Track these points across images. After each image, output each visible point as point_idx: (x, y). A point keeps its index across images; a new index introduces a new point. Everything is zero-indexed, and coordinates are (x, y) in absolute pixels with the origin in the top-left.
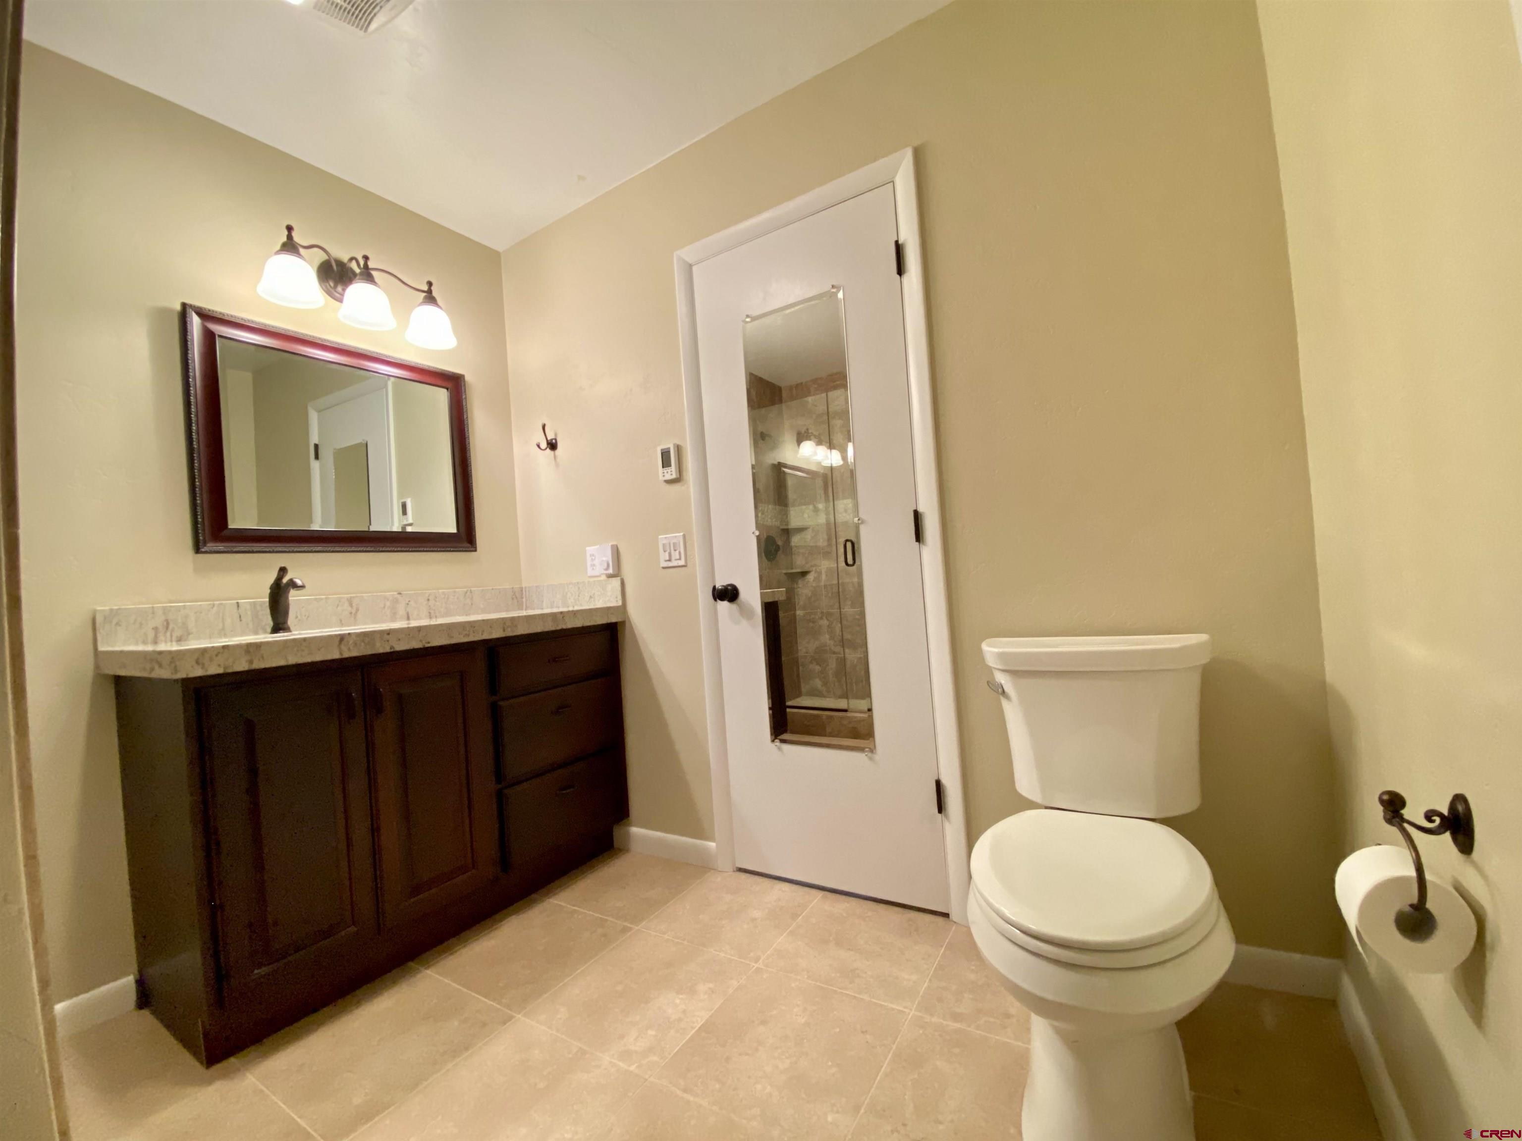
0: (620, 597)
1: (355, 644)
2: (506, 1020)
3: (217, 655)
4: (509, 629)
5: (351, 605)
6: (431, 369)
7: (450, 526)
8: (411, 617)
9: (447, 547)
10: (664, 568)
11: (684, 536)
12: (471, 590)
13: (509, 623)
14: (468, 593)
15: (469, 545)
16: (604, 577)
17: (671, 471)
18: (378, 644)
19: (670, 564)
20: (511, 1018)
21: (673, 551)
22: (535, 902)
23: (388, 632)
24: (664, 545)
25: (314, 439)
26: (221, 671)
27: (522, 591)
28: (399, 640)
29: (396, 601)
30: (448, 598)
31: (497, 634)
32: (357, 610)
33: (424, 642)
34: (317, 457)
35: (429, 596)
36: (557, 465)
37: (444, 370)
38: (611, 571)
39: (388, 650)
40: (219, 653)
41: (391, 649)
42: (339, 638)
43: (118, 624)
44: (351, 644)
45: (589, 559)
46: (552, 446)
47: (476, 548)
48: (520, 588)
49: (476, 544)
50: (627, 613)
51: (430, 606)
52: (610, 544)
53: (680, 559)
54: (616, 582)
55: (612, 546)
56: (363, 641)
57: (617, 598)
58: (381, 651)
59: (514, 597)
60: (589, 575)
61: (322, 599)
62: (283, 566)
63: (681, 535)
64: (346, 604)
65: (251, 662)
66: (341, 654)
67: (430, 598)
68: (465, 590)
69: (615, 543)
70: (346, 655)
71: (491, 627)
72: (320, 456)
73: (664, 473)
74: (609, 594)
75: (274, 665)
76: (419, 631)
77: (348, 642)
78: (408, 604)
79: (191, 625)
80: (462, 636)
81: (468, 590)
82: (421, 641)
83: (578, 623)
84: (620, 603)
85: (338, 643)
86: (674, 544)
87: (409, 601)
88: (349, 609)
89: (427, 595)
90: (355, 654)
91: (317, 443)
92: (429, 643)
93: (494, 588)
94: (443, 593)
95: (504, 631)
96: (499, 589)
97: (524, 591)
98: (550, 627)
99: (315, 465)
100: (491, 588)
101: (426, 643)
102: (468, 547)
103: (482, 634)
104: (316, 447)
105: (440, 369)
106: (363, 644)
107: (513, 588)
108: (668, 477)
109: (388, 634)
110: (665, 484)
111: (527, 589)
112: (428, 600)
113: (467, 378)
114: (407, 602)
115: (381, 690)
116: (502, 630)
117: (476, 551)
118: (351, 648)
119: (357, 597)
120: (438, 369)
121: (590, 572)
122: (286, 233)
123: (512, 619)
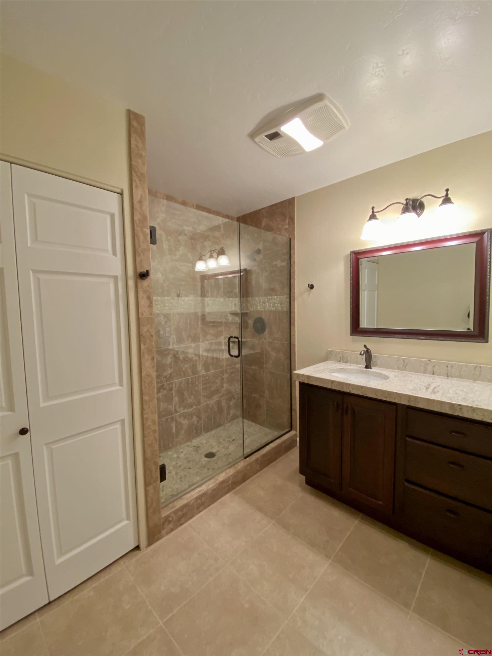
3: (301, 377)
4: (413, 402)
5: (404, 361)
8: (435, 373)
13: (412, 399)
15: (481, 339)
18: (344, 388)
26: (302, 381)
28: (353, 389)
29: (427, 364)
32: (407, 364)
33: (363, 394)
41: (349, 391)
42: (332, 381)
43: (332, 355)
44: (335, 385)
47: (487, 340)
51: (448, 370)
58: (346, 391)
61: (391, 357)
64: (402, 361)
66: (332, 387)
67: (449, 366)
78: (434, 367)
79: (349, 359)
83: (477, 417)
85: (331, 383)
90: (336, 389)
95: (409, 402)
98: (447, 410)
101: (365, 394)
103: (394, 399)
106: (339, 386)
116: (407, 401)
119: (407, 359)
122: (372, 210)
123: (416, 398)
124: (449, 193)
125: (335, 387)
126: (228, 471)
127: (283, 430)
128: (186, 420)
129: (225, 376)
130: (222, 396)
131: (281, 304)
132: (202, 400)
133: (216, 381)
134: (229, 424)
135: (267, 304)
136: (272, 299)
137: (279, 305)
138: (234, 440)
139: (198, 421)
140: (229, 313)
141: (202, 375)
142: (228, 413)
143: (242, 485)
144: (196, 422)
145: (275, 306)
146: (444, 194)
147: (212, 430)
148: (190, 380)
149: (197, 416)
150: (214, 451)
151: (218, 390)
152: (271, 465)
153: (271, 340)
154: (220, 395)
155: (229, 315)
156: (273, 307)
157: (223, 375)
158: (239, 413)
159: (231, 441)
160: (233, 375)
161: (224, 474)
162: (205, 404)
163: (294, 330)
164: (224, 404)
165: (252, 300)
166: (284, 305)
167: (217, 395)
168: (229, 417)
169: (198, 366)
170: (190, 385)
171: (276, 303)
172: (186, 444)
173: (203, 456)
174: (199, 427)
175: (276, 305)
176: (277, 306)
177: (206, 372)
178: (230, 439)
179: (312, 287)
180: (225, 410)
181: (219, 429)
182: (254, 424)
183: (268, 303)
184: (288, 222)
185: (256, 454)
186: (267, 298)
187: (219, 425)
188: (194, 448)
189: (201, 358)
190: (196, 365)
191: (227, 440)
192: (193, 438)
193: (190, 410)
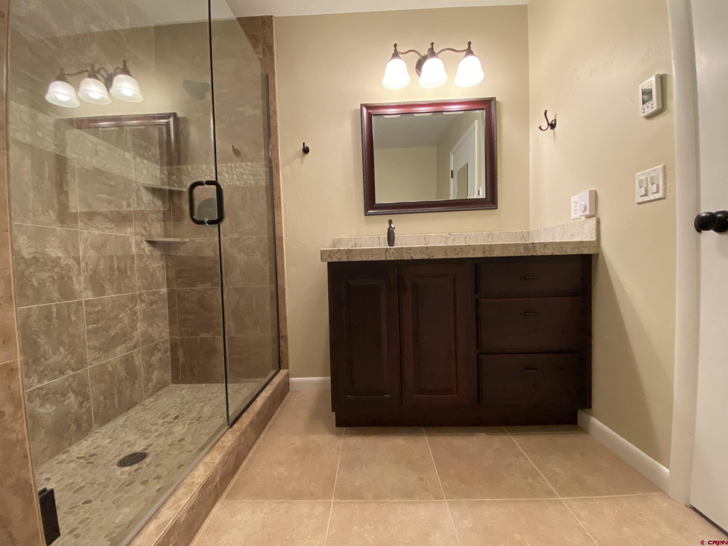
0: (594, 234)
1: (393, 254)
2: (438, 497)
3: (336, 253)
4: (488, 252)
6: (474, 100)
7: (482, 195)
9: (478, 207)
10: (639, 204)
11: (664, 168)
12: (492, 233)
13: (487, 248)
14: (491, 234)
15: (493, 205)
16: (583, 218)
17: (652, 105)
18: (404, 255)
19: (646, 199)
20: (442, 498)
21: (650, 186)
22: (502, 432)
23: (410, 249)
24: (640, 181)
25: (452, 168)
26: (337, 260)
27: (529, 234)
28: (416, 253)
29: (447, 238)
30: (478, 237)
31: (478, 255)
32: (428, 242)
33: (429, 256)
34: (452, 177)
35: (466, 236)
36: (555, 139)
37: (481, 98)
38: (587, 213)
39: (409, 258)
40: (337, 252)
41: (411, 258)
42: (385, 250)
43: (341, 244)
44: (391, 254)
45: (573, 205)
46: (552, 126)
47: (497, 206)
48: (527, 232)
49: (497, 205)
50: (601, 247)
52: (588, 190)
53: (657, 192)
54: (593, 221)
55: (590, 191)
56: (397, 252)
57: (591, 234)
58: (406, 258)
59: (523, 237)
60: (572, 218)
61: (412, 236)
62: (391, 219)
63: (659, 168)
65: (348, 258)
66: (386, 258)
68: (489, 232)
69: (593, 189)
70: (388, 259)
71: (474, 250)
72: (453, 177)
73: (644, 109)
74: (586, 232)
75: (357, 260)
76: (427, 249)
77: (389, 252)
78: (454, 240)
79: (363, 246)
80: (454, 254)
81: (490, 233)
82: (428, 255)
83: (548, 252)
84: (594, 239)
85: (385, 252)
86: (652, 178)
87: (455, 238)
88: (424, 242)
89: (465, 235)
90: (393, 258)
91: (452, 170)
92: (433, 256)
93: (508, 232)
94: (475, 235)
95: (484, 253)
96: (512, 232)
97: (530, 234)
98: (522, 253)
99: (452, 181)
100: (506, 232)
101: (431, 256)
102: (492, 207)
103: (467, 254)
104: (452, 172)
105: (480, 98)
106: (397, 254)
107: (522, 232)
108: (649, 111)
109: (410, 250)
110: (646, 120)
111: (532, 232)
112: (466, 238)
113: (497, 99)
114: (453, 239)
115: (405, 279)
116: (482, 252)
117: (497, 208)
118: (391, 256)
119: (428, 235)
120: (478, 98)
121: (573, 216)
122: (394, 48)
123: (491, 246)
124: (471, 46)
125: (390, 256)
126: (207, 459)
127: (265, 376)
128: (48, 405)
129: (139, 307)
130: (135, 347)
131: (254, 175)
132: (89, 356)
133: (120, 316)
134: (151, 399)
135: (227, 176)
136: (236, 168)
137: (251, 177)
138: (176, 417)
139: (81, 404)
140: (144, 187)
141: (87, 302)
142: (149, 380)
143: (236, 478)
144: (75, 408)
145: (244, 179)
146: (467, 47)
147: (115, 416)
148: (54, 310)
149: (77, 393)
150: (138, 449)
151: (125, 335)
152: (267, 428)
153: (236, 236)
154: (131, 344)
155: (143, 189)
156: (239, 180)
157: (135, 305)
158: (168, 376)
159: (172, 420)
160: (154, 307)
161: (201, 467)
162: (95, 363)
163: (280, 216)
164: (138, 361)
165: (192, 169)
166: (260, 177)
167: (124, 345)
168: (151, 385)
169: (74, 279)
170: (55, 322)
171: (245, 174)
172: (54, 462)
173: (115, 467)
174: (85, 417)
175: (245, 177)
176: (248, 179)
177: (95, 295)
178: (168, 419)
179: (306, 151)
180: (143, 374)
181: (131, 412)
182: (204, 385)
183: (228, 173)
184: (261, 51)
185: (245, 414)
186: (227, 167)
187: (132, 405)
188: (82, 460)
189: (83, 265)
190: (70, 278)
191: (161, 422)
192: (70, 445)
193: (59, 380)
